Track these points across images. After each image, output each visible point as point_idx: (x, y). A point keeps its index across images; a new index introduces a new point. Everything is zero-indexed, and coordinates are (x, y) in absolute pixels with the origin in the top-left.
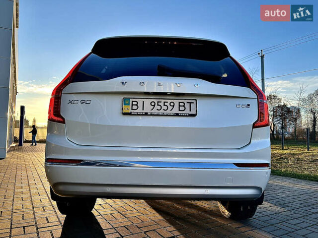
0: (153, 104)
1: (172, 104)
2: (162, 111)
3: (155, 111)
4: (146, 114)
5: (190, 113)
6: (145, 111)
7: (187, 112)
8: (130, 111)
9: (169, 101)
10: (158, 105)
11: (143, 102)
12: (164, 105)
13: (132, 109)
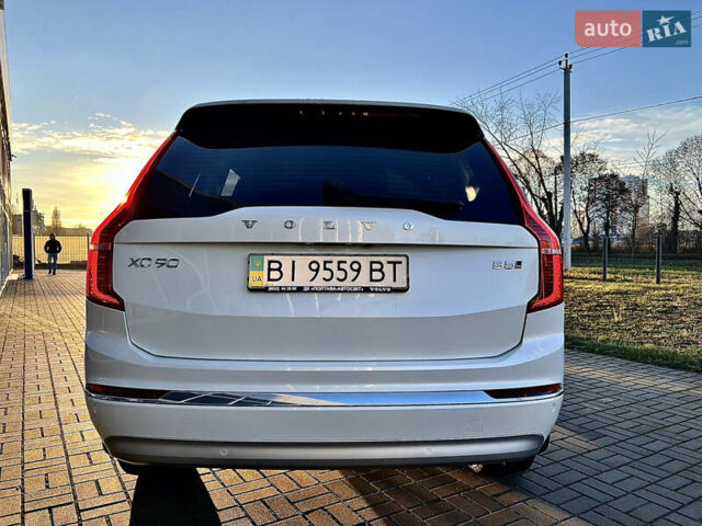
0: (314, 266)
1: (356, 266)
2: (334, 282)
3: (319, 283)
4: (300, 289)
5: (395, 285)
6: (297, 283)
7: (388, 282)
8: (265, 283)
9: (350, 260)
10: (325, 269)
11: (294, 262)
12: (339, 269)
13: (269, 279)
